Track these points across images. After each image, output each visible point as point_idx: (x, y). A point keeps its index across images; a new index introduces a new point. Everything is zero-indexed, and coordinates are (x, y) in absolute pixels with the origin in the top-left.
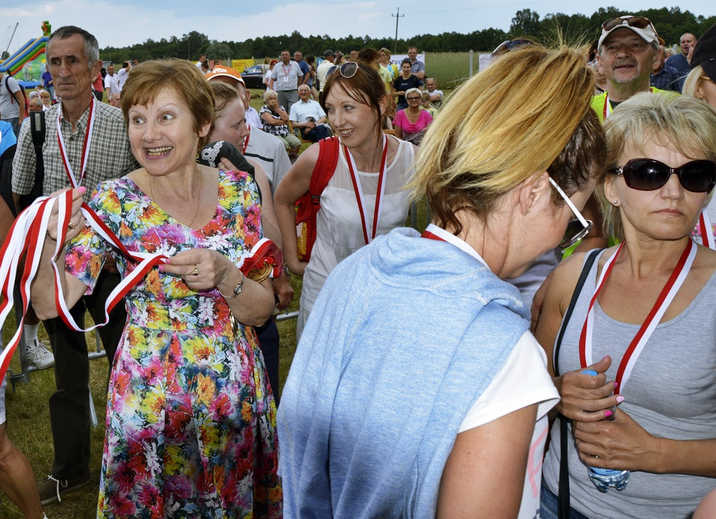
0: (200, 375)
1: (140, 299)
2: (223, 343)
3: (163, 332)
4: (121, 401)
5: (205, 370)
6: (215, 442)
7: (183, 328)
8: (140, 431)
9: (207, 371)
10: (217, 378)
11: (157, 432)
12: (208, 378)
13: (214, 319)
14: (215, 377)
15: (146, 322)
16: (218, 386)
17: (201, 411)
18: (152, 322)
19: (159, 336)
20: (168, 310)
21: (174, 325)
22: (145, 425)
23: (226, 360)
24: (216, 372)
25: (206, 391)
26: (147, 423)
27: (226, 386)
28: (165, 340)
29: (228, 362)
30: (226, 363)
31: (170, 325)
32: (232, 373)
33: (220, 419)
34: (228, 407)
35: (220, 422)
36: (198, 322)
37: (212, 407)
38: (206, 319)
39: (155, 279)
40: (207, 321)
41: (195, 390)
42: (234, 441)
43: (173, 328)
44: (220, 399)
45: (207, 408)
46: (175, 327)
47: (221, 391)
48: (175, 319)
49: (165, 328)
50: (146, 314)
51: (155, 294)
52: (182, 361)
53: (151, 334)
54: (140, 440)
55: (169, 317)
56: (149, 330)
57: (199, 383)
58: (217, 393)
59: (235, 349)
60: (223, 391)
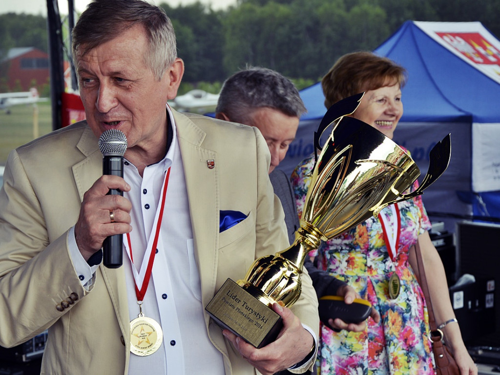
0: (390, 311)
1: (343, 251)
2: (404, 285)
3: (359, 278)
4: (329, 336)
5: (394, 306)
6: (406, 368)
7: (374, 273)
8: (346, 359)
9: (396, 307)
10: (403, 313)
11: (362, 358)
12: (396, 313)
13: (395, 266)
14: (401, 313)
15: (345, 270)
16: (404, 320)
17: (392, 340)
18: (350, 270)
19: (357, 281)
20: (366, 259)
21: (368, 271)
22: (350, 354)
23: (408, 299)
24: (402, 309)
25: (395, 324)
26: (352, 352)
27: (410, 320)
28: (362, 284)
29: (409, 301)
30: (408, 301)
31: (365, 271)
32: (413, 309)
33: (408, 347)
34: (413, 339)
35: (408, 350)
36: (385, 269)
37: (401, 338)
38: (390, 266)
39: (363, 233)
40: (391, 267)
41: (387, 323)
42: (423, 369)
43: (367, 274)
44: (406, 330)
45: (397, 338)
46: (369, 273)
47: (407, 324)
48: (370, 267)
49: (361, 274)
50: (345, 264)
51: (362, 245)
52: (376, 300)
53: (350, 279)
54: (346, 367)
55: (366, 265)
56: (347, 277)
57: (390, 318)
58: (403, 326)
59: (412, 291)
60: (408, 324)
